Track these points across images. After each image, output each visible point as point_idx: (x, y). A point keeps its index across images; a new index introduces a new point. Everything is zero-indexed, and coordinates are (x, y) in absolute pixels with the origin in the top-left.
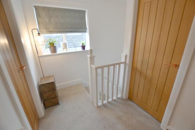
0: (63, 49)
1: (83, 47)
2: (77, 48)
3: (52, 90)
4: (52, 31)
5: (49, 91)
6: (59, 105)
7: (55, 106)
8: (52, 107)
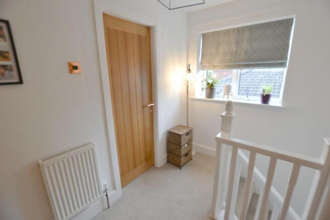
0: (224, 94)
1: (266, 98)
2: (250, 97)
3: (177, 143)
4: (217, 66)
5: (174, 144)
6: (180, 169)
7: (175, 167)
8: (173, 166)
